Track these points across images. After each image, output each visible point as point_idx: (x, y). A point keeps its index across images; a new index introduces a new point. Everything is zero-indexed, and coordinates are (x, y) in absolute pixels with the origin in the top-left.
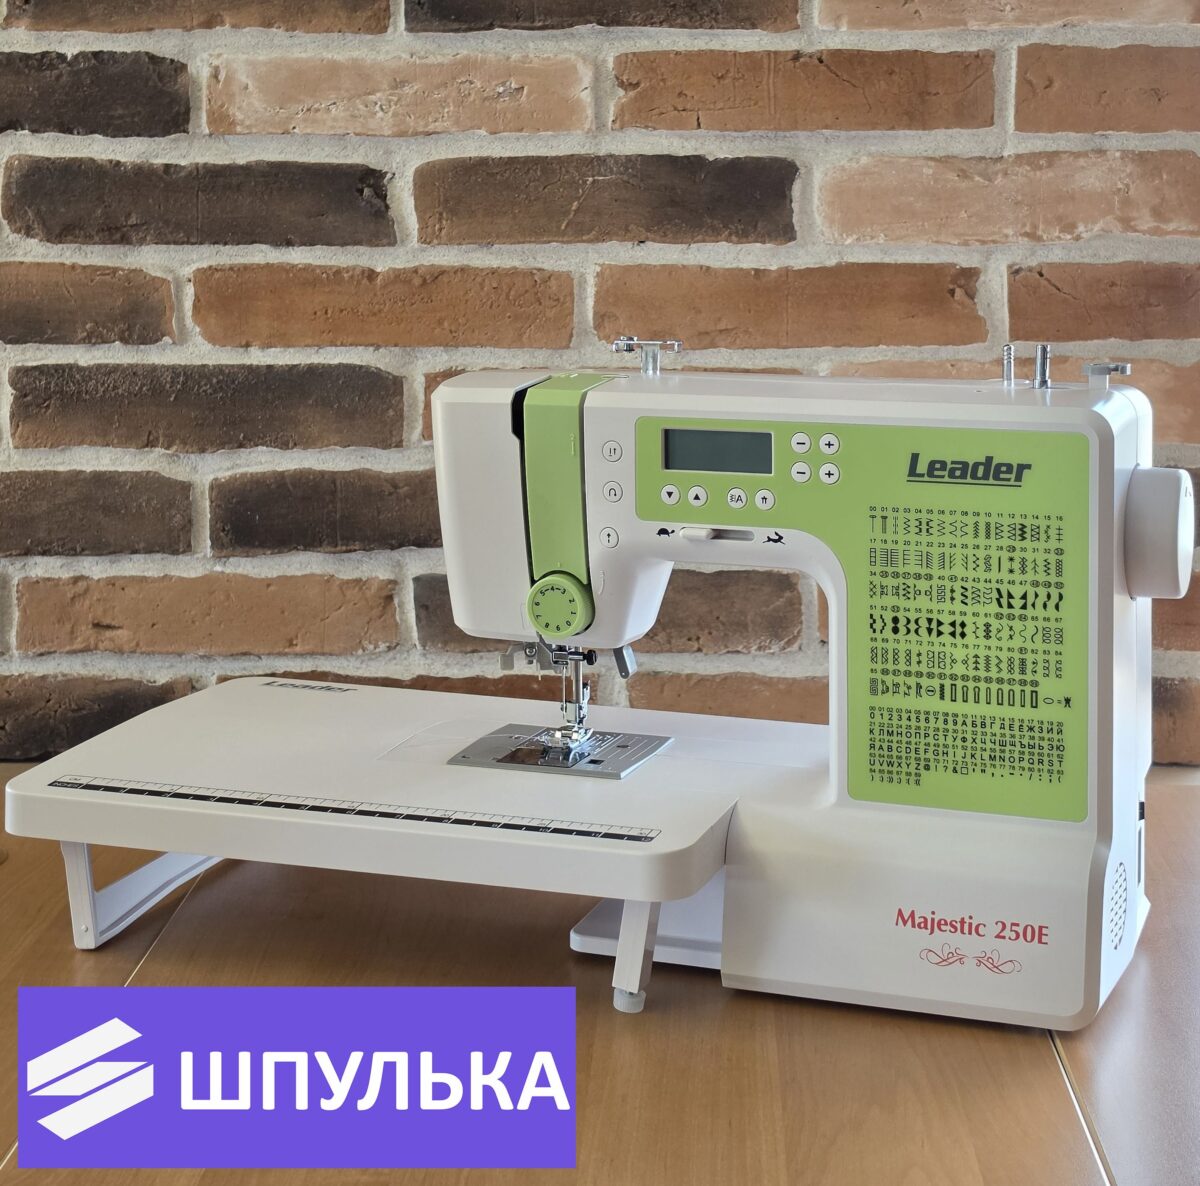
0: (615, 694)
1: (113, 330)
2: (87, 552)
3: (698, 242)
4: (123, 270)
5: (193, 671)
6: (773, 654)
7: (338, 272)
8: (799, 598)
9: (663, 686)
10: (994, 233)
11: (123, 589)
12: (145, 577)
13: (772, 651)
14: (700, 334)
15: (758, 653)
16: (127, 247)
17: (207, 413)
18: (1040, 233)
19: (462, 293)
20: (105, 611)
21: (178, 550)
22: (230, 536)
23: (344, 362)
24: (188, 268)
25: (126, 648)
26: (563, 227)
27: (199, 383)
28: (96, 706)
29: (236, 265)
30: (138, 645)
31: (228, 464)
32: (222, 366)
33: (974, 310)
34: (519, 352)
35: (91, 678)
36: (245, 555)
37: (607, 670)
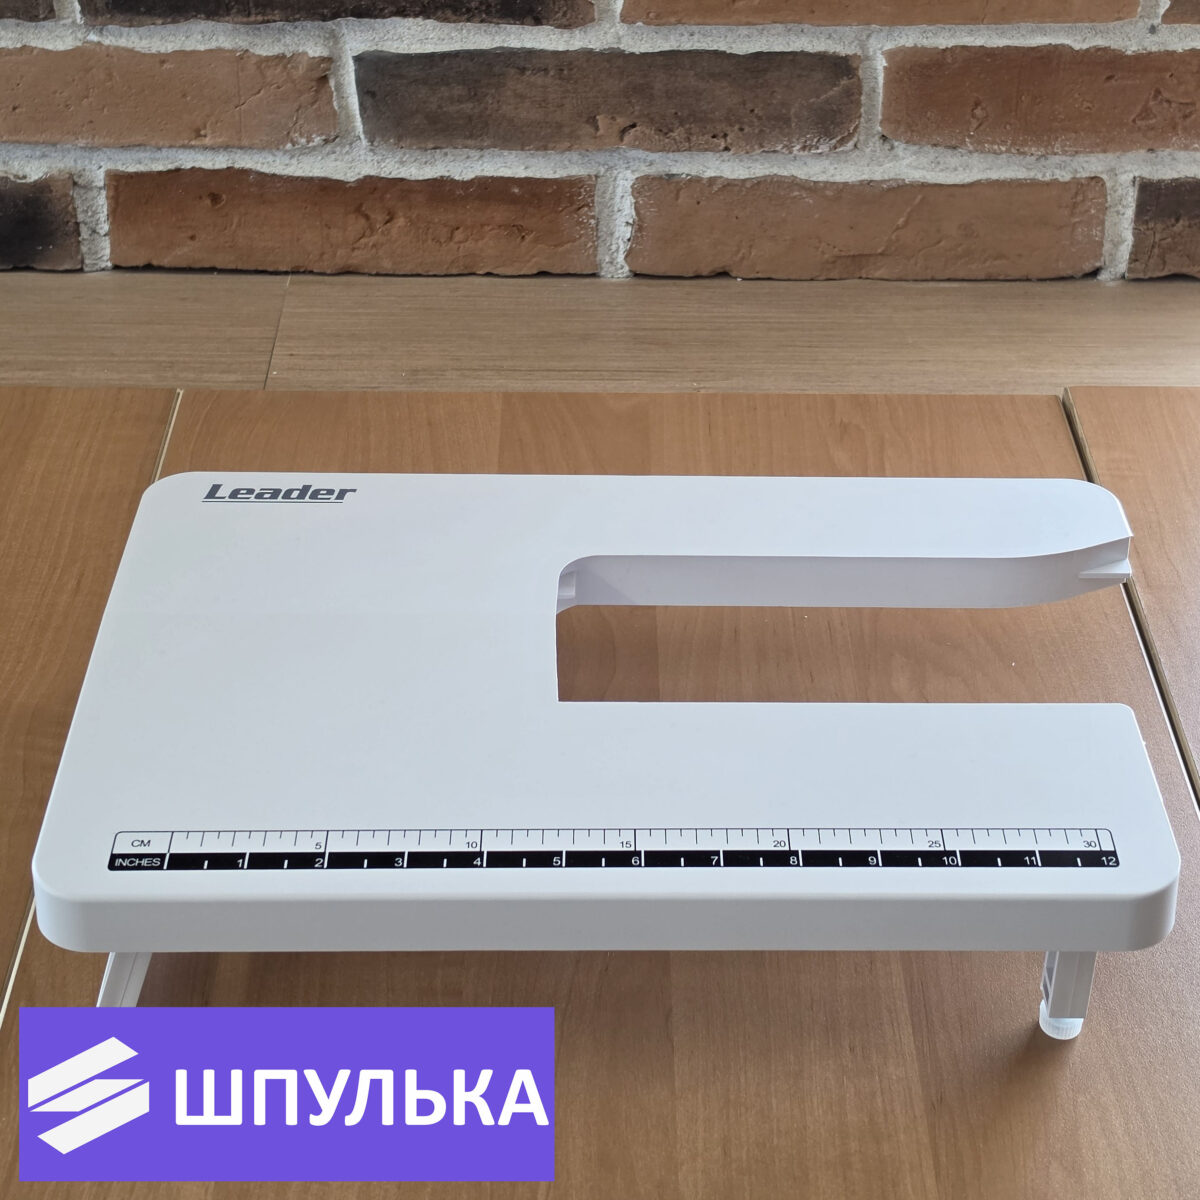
0: (617, 199)
5: (72, 163)
6: (820, 154)
8: (859, 87)
9: (678, 191)
13: (819, 151)
15: (802, 153)
21: (36, 16)
36: (128, 24)
37: (607, 170)
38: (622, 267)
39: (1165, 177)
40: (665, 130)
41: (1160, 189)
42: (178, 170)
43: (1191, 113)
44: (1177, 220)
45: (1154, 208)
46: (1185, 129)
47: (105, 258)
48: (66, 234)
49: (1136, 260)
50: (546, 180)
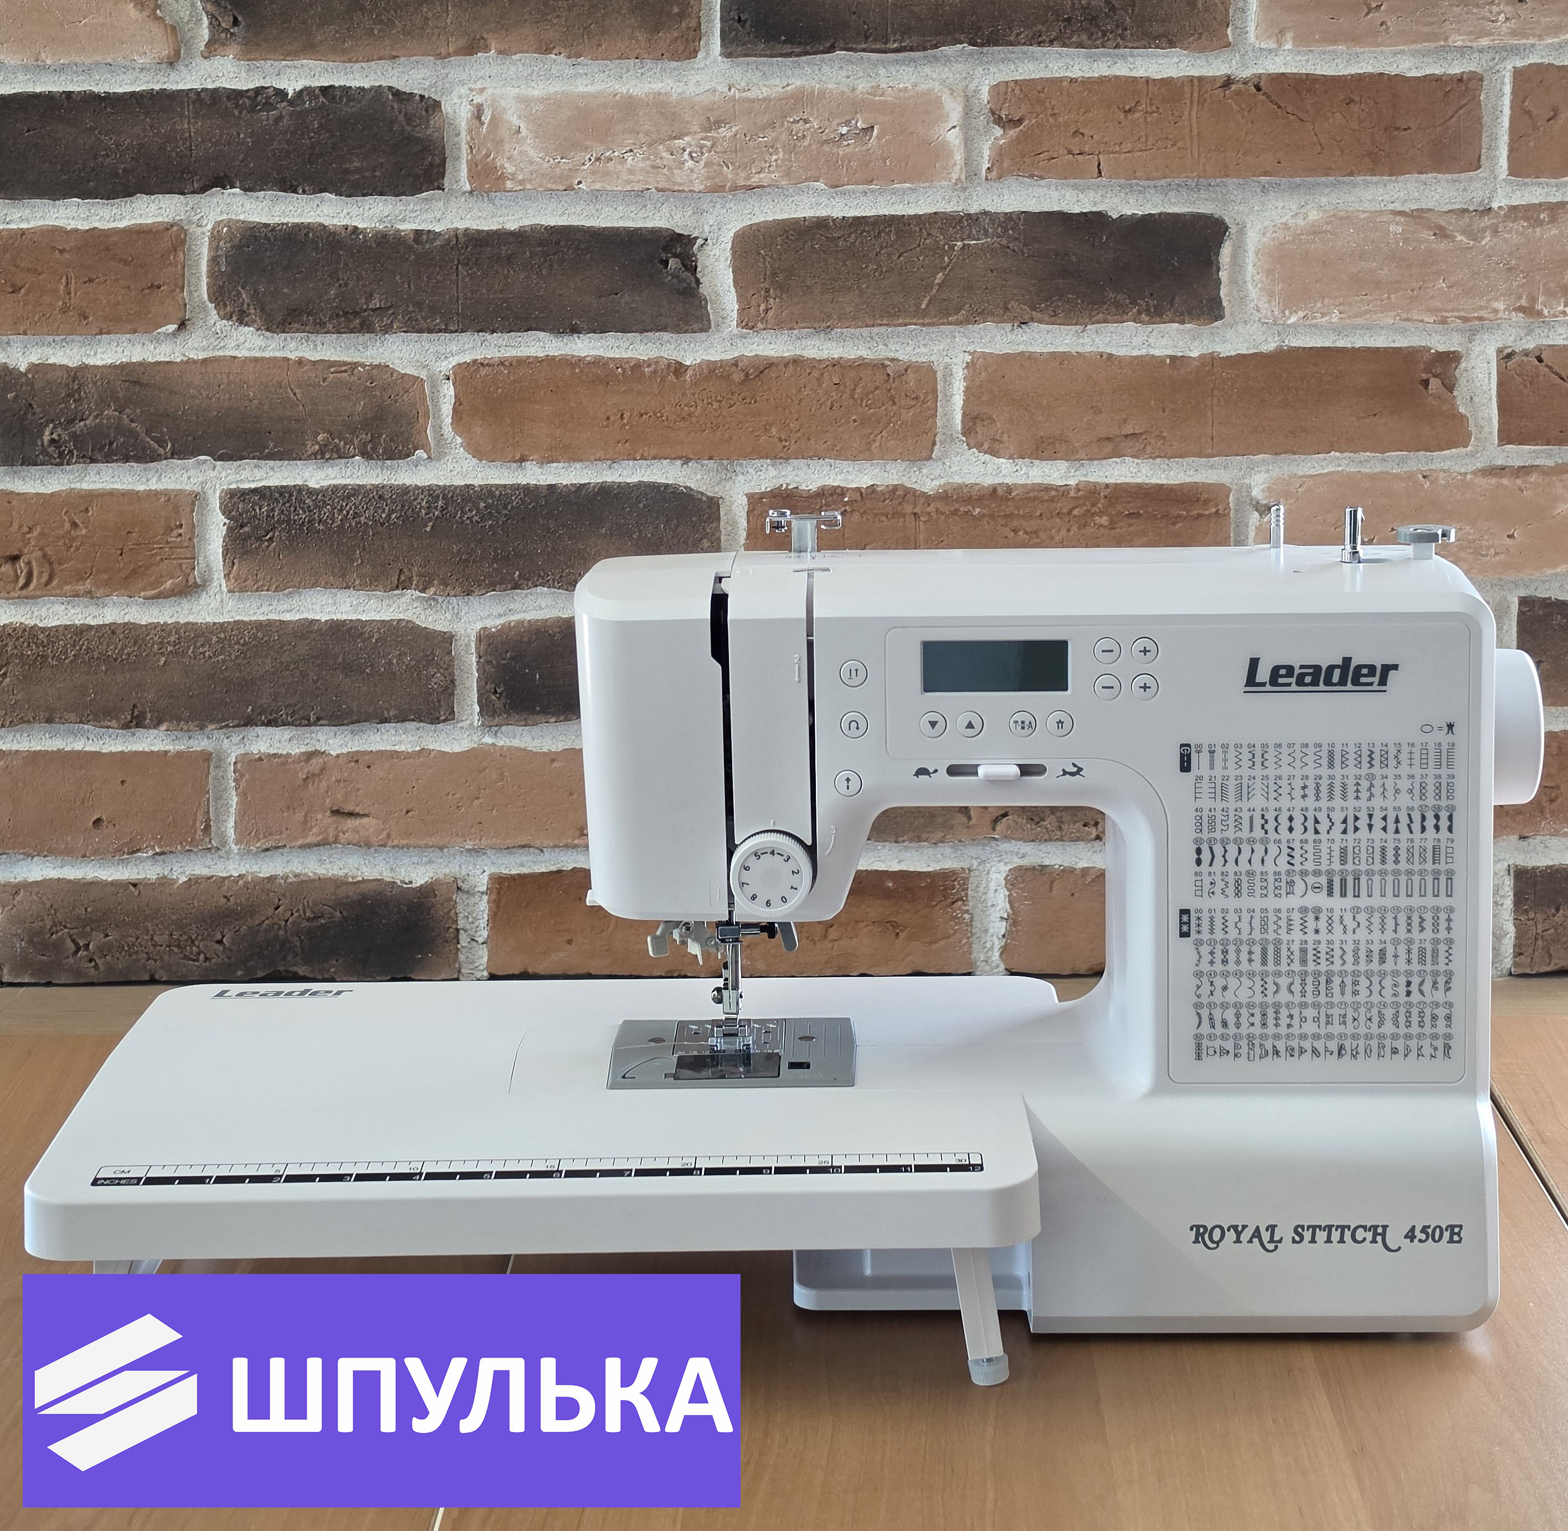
0: (991, 894)
1: (352, 442)
2: (324, 722)
3: (1098, 322)
4: (363, 365)
5: (457, 869)
7: (638, 366)
9: (1052, 883)
10: (1481, 308)
11: (369, 767)
12: (396, 751)
14: (1100, 440)
16: (367, 336)
17: (472, 545)
18: (1539, 307)
19: (794, 391)
20: (346, 795)
21: (438, 718)
22: (503, 700)
23: (645, 479)
24: (444, 363)
25: (374, 840)
26: (923, 306)
27: (462, 509)
28: (338, 914)
29: (507, 359)
30: (388, 836)
31: (499, 609)
32: (492, 486)
33: (1454, 407)
34: (866, 465)
35: (330, 879)
36: (523, 723)
37: (980, 864)
38: (997, 966)
39: (1539, 864)
40: (1037, 820)
41: (1536, 876)
42: (559, 872)
43: (1557, 797)
44: (1557, 910)
45: (1532, 897)
46: (1552, 813)
47: (481, 968)
48: (446, 941)
49: (1521, 954)
50: (919, 873)
